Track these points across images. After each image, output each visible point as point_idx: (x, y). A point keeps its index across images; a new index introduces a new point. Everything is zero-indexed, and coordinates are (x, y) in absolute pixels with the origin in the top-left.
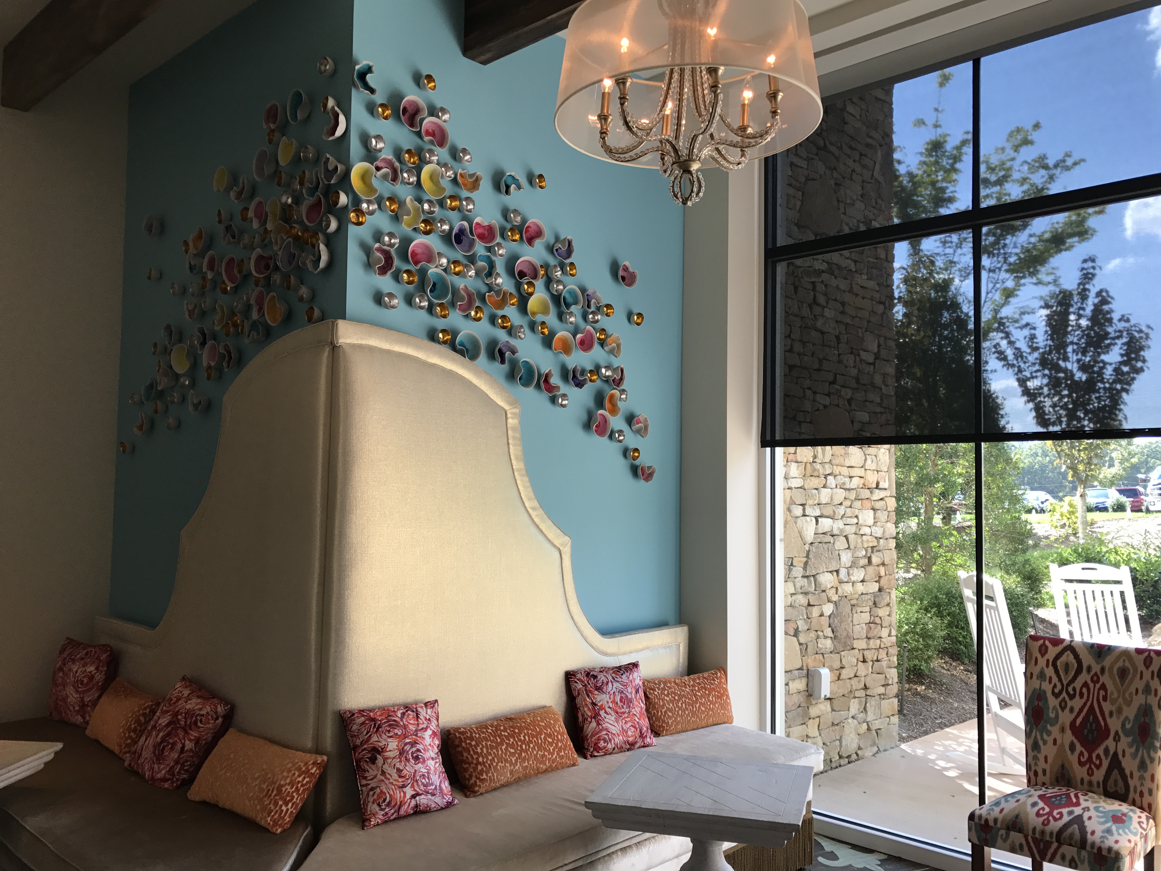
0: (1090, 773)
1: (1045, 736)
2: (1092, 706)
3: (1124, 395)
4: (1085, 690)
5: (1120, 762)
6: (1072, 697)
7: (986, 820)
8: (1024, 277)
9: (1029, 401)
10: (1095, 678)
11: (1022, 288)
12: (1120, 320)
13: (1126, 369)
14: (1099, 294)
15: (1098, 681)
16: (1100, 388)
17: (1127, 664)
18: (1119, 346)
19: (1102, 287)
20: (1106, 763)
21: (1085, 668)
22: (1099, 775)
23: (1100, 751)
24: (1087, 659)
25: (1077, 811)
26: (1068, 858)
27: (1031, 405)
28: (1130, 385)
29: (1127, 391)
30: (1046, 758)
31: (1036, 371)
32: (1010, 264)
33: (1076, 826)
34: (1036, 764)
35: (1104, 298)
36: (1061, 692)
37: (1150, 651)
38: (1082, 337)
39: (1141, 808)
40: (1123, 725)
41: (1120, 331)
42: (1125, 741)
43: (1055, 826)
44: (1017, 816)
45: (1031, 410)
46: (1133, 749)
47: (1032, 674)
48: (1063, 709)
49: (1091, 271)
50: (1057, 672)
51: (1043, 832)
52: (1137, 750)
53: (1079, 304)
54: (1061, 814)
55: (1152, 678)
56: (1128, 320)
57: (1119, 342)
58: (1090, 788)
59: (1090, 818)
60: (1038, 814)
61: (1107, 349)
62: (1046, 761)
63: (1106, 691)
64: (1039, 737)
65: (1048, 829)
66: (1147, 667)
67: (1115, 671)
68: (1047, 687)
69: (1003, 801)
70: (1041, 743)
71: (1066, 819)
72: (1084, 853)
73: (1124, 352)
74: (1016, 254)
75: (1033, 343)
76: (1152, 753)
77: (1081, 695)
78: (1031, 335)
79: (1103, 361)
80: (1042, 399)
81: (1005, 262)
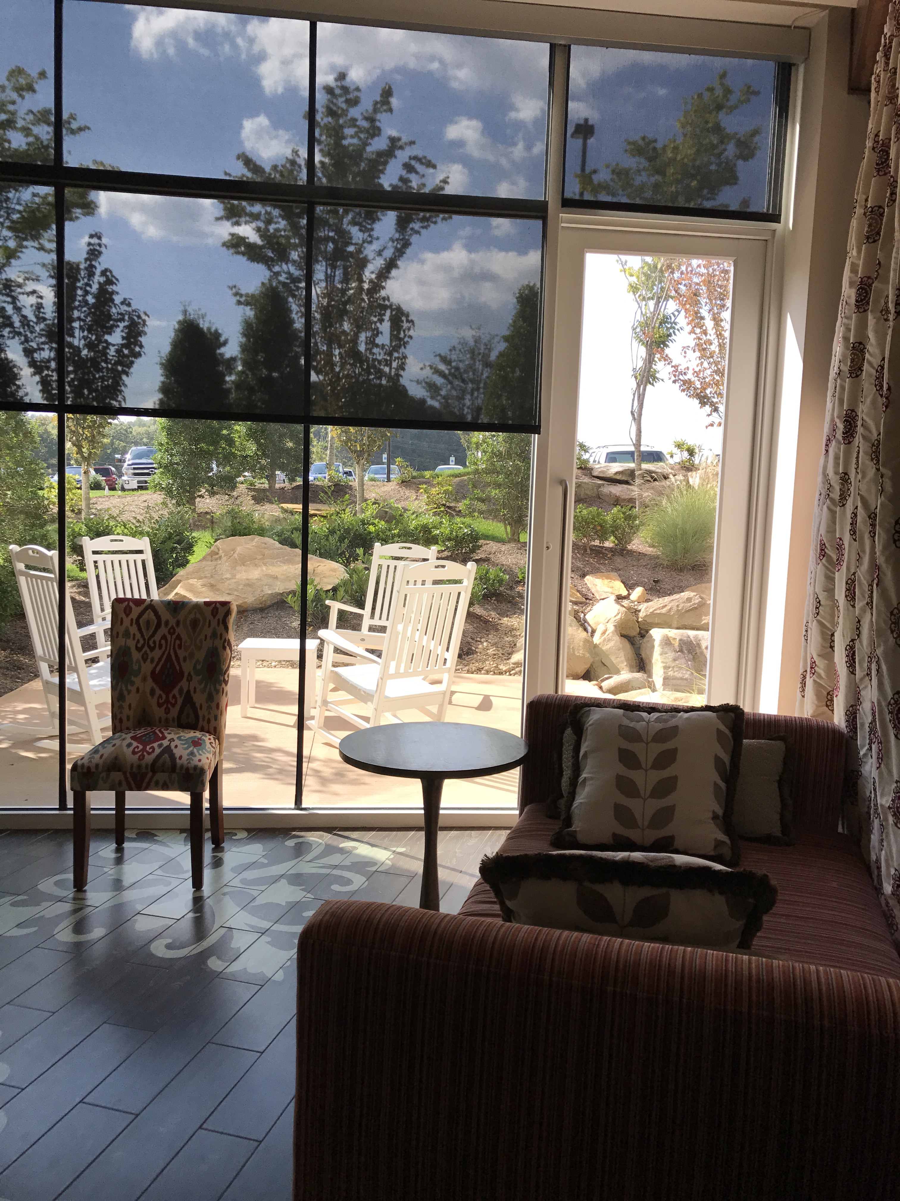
0: (167, 711)
1: (130, 687)
2: (169, 655)
3: (124, 377)
4: (163, 642)
5: (192, 698)
6: (152, 649)
7: (89, 768)
8: (26, 239)
9: (35, 374)
10: (172, 631)
11: (24, 250)
12: (122, 303)
13: (126, 352)
14: (104, 273)
15: (174, 633)
16: (103, 368)
17: (198, 616)
18: (121, 328)
19: (106, 267)
20: (180, 701)
21: (163, 623)
22: (174, 712)
23: (176, 691)
24: (165, 615)
25: (165, 743)
26: (161, 783)
27: (37, 378)
28: (129, 368)
29: (127, 374)
30: (130, 706)
31: (43, 343)
32: (13, 222)
33: (166, 755)
34: (121, 713)
35: (109, 279)
36: (143, 646)
37: (215, 602)
38: (88, 315)
39: (208, 732)
40: (195, 667)
41: (121, 314)
42: (196, 679)
43: (149, 759)
44: (116, 758)
45: (37, 383)
46: (203, 685)
47: (118, 633)
48: (145, 660)
49: (98, 248)
50: (140, 629)
51: (139, 767)
52: (206, 686)
53: (86, 280)
54: (153, 748)
55: (218, 625)
56: (129, 305)
57: (122, 325)
58: (167, 724)
59: (176, 747)
60: (134, 753)
61: (110, 331)
62: (130, 708)
63: (180, 639)
64: (124, 688)
65: (143, 762)
66: (214, 616)
67: (188, 622)
68: (131, 643)
69: (100, 748)
70: (126, 693)
71: (158, 751)
72: (174, 776)
73: (124, 335)
74: (19, 212)
75: (40, 312)
76: (217, 686)
77: (160, 647)
78: (38, 304)
79: (106, 341)
80: (50, 373)
81: (7, 218)
